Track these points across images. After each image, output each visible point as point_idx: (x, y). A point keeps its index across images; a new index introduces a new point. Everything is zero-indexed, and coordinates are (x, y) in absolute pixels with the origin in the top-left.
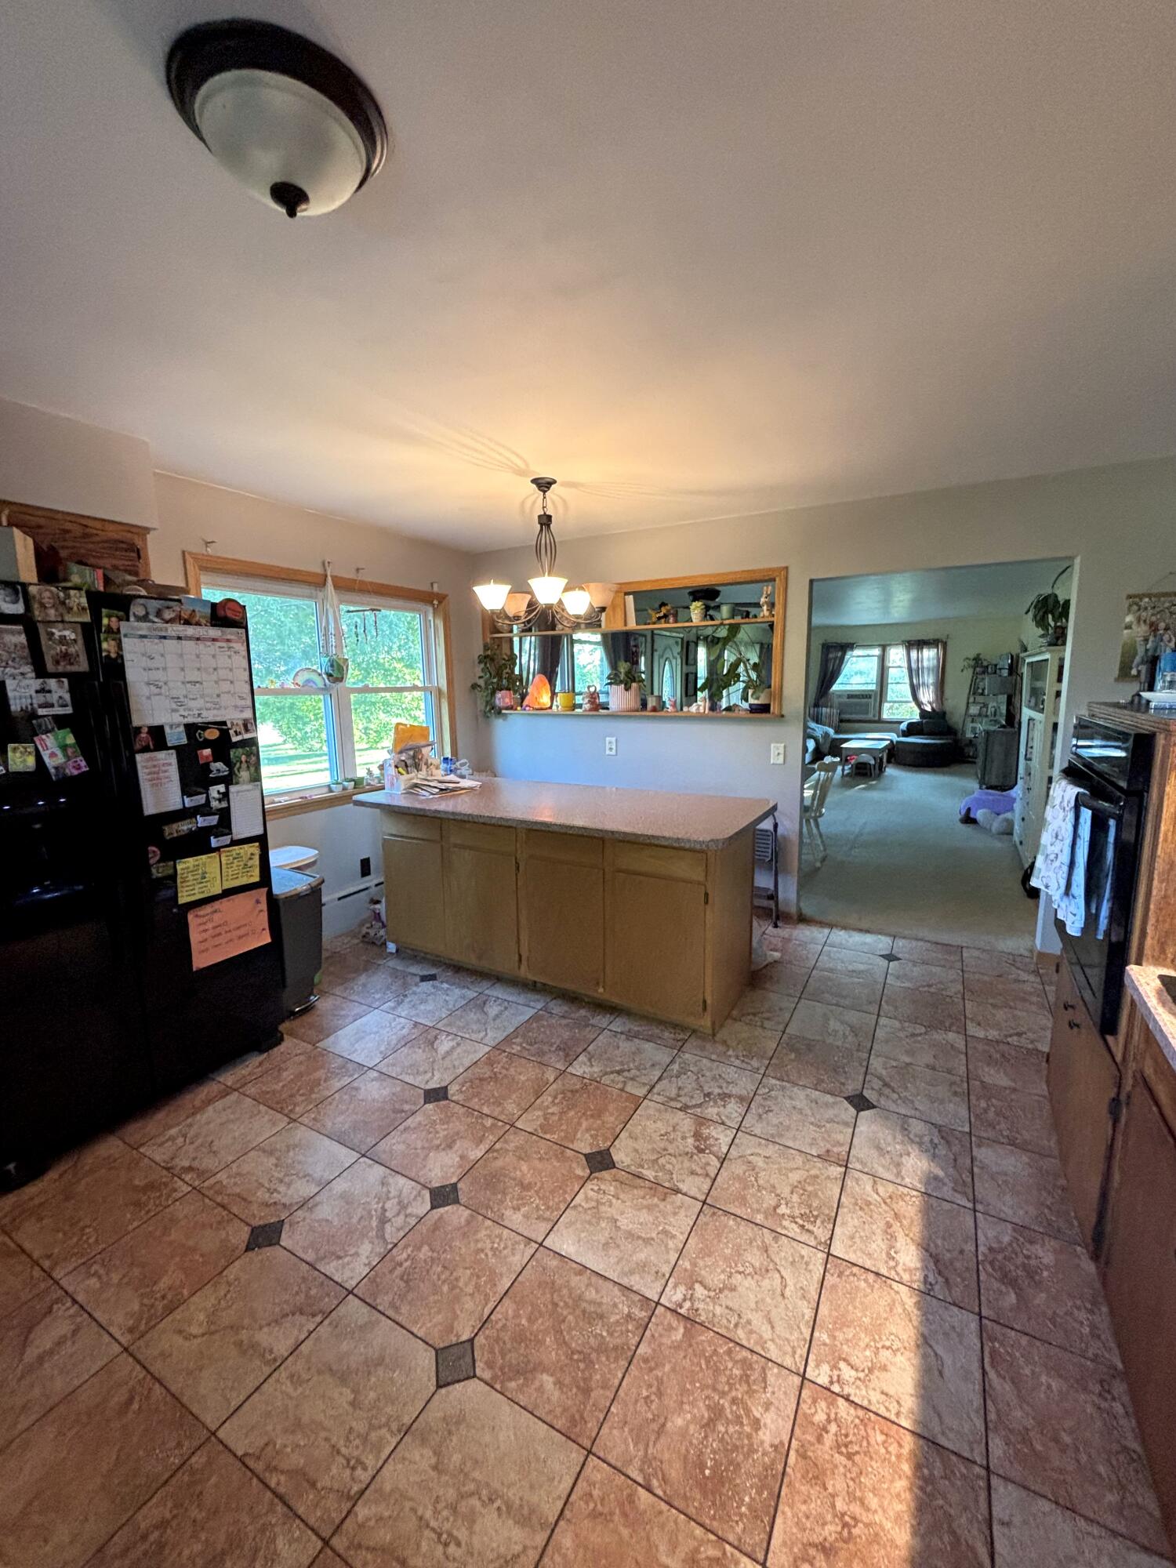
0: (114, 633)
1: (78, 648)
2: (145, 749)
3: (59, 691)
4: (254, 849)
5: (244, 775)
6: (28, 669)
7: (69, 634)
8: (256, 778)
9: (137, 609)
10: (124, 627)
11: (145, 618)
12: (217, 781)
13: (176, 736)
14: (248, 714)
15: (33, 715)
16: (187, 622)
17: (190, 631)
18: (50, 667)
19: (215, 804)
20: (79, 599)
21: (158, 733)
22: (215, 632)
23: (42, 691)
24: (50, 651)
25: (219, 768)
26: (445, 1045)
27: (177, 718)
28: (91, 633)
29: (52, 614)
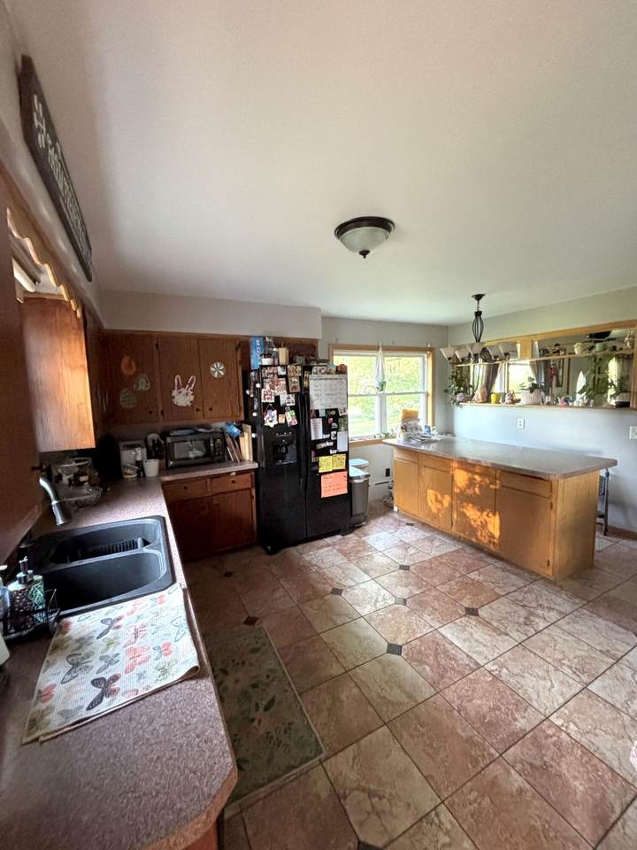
0: (307, 379)
1: (298, 384)
2: (313, 417)
3: (292, 398)
4: (344, 456)
5: (343, 428)
6: (285, 391)
7: (296, 380)
8: (346, 430)
9: (314, 370)
10: (310, 377)
11: (316, 373)
12: (334, 430)
13: (322, 414)
14: (345, 406)
15: (285, 406)
16: (328, 373)
17: (329, 376)
18: (291, 391)
19: (332, 438)
20: (299, 369)
21: (317, 412)
22: (337, 376)
23: (289, 398)
24: (291, 385)
25: (334, 425)
26: (412, 551)
27: (323, 407)
28: (301, 379)
29: (292, 374)
